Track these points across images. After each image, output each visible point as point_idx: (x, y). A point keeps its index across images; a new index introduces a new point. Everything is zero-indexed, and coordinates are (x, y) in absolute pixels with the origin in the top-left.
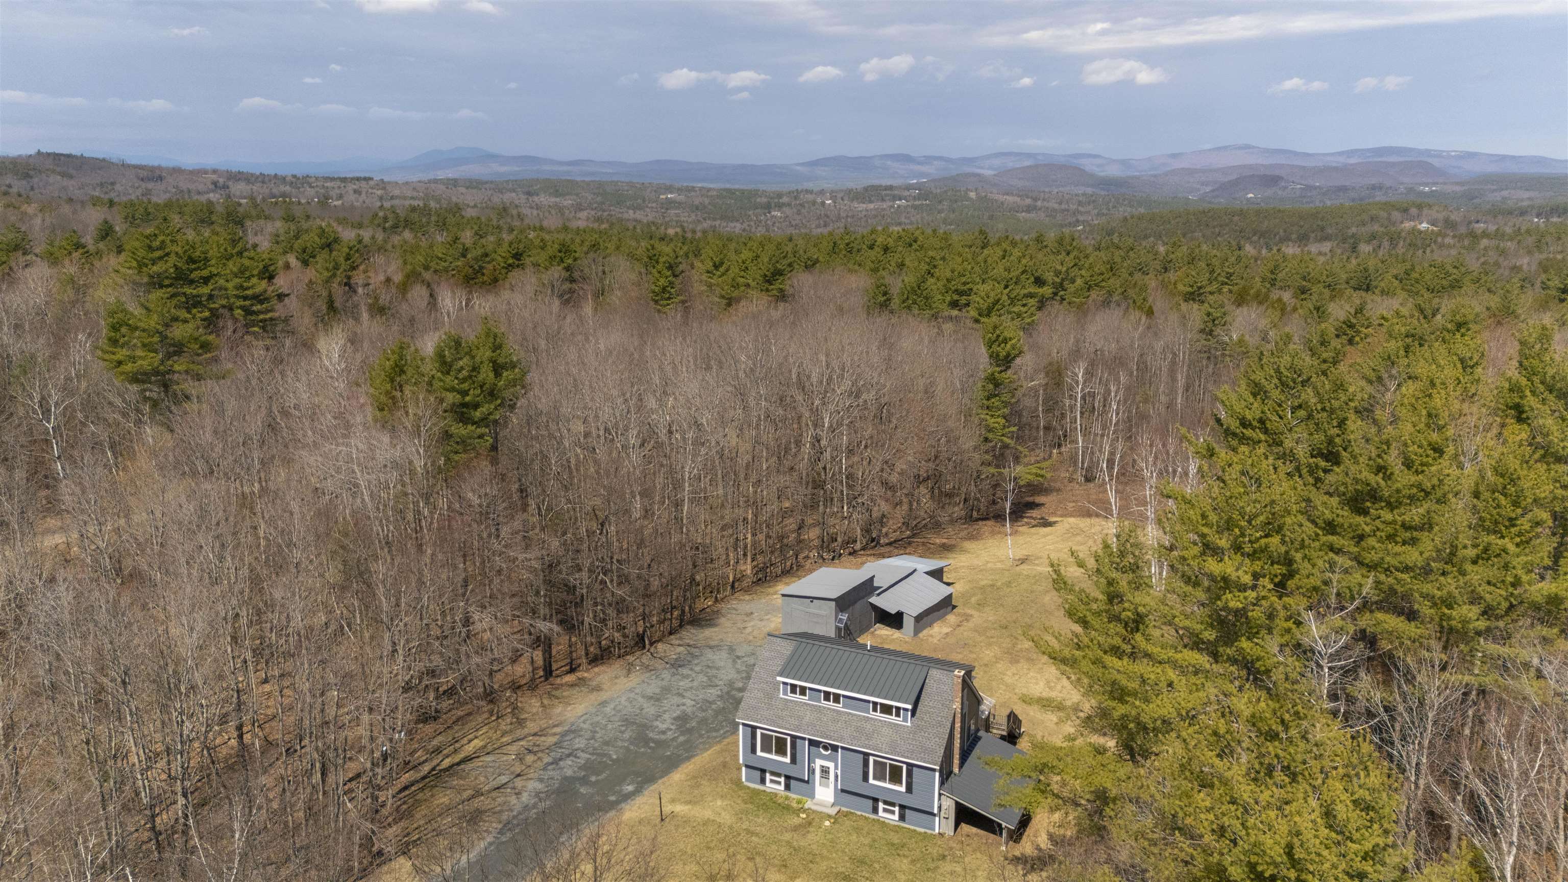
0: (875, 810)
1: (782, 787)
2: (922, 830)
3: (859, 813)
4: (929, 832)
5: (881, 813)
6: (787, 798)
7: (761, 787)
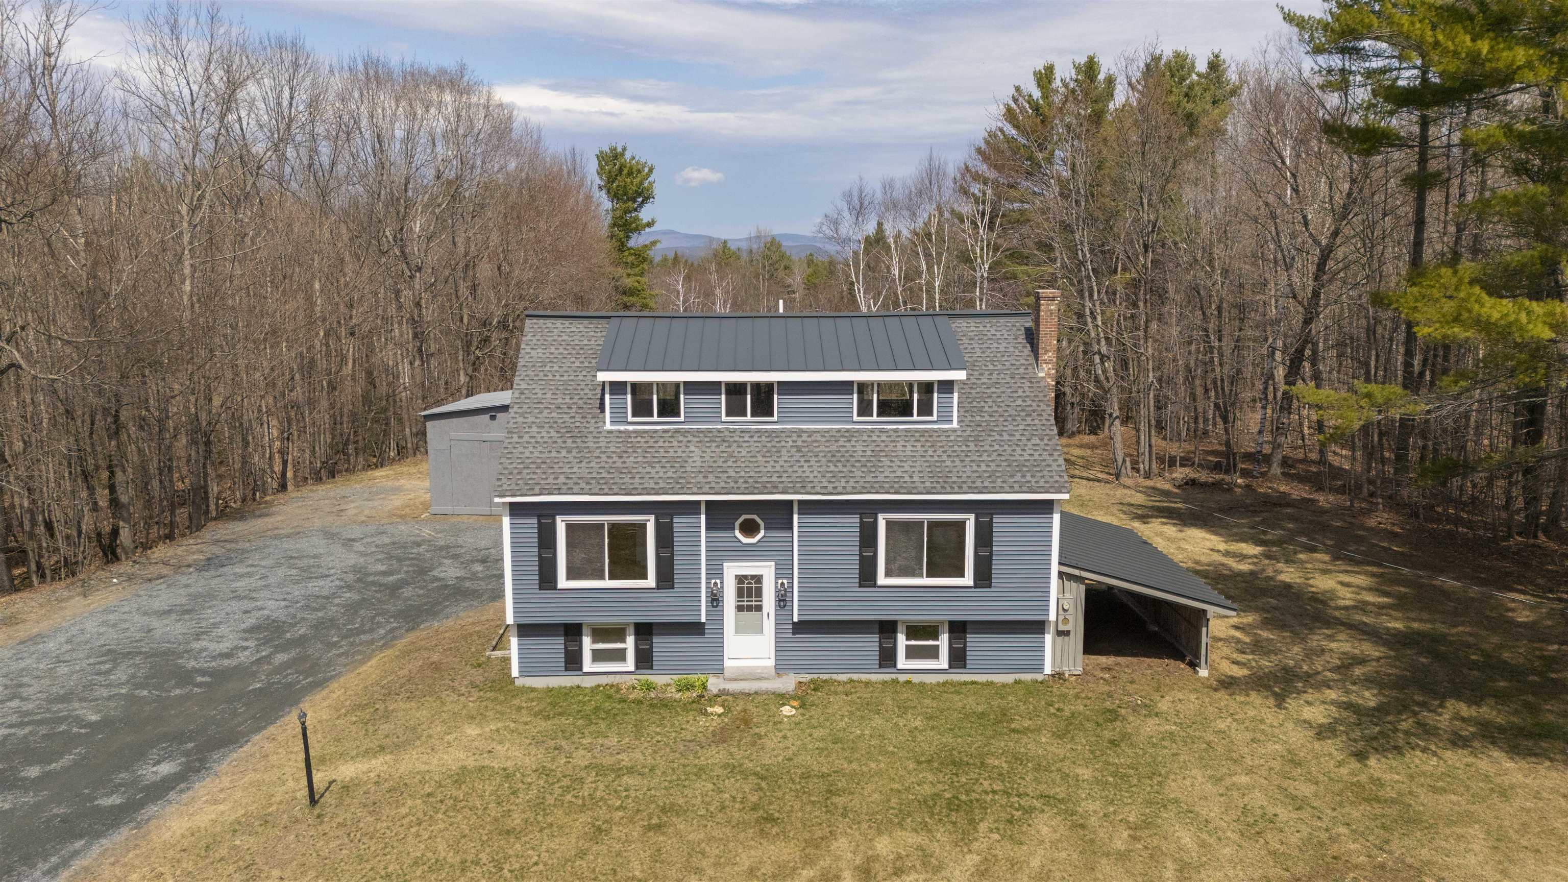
0: (887, 658)
1: (630, 664)
2: (1009, 678)
3: (843, 677)
4: (1027, 677)
5: (902, 662)
6: (649, 687)
7: (568, 681)
